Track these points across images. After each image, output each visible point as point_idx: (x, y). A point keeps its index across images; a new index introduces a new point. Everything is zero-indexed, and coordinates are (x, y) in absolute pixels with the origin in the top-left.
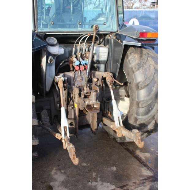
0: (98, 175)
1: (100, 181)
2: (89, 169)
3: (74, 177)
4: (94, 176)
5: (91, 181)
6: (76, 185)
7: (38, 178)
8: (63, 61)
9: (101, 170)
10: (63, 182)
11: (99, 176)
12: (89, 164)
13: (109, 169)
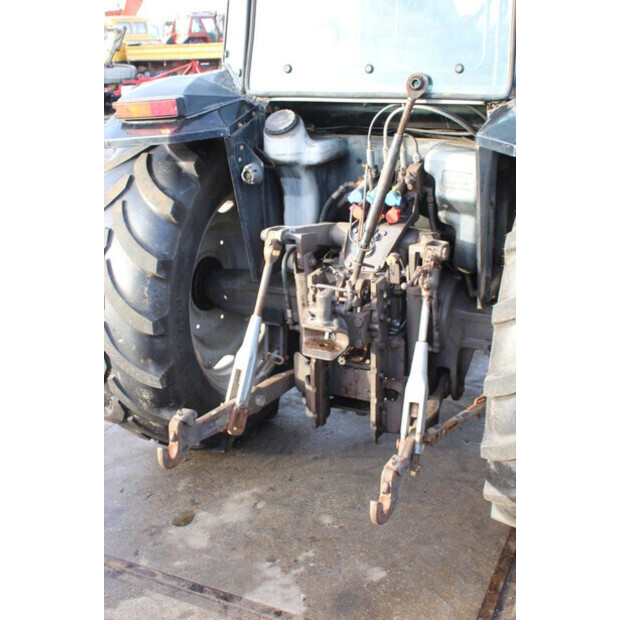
0: (313, 562)
1: (296, 575)
2: (318, 537)
3: (258, 530)
4: (301, 558)
5: (278, 561)
6: (234, 549)
7: (200, 489)
8: (341, 188)
9: (339, 556)
10: (223, 526)
11: (312, 565)
12: (336, 527)
13: (362, 567)
